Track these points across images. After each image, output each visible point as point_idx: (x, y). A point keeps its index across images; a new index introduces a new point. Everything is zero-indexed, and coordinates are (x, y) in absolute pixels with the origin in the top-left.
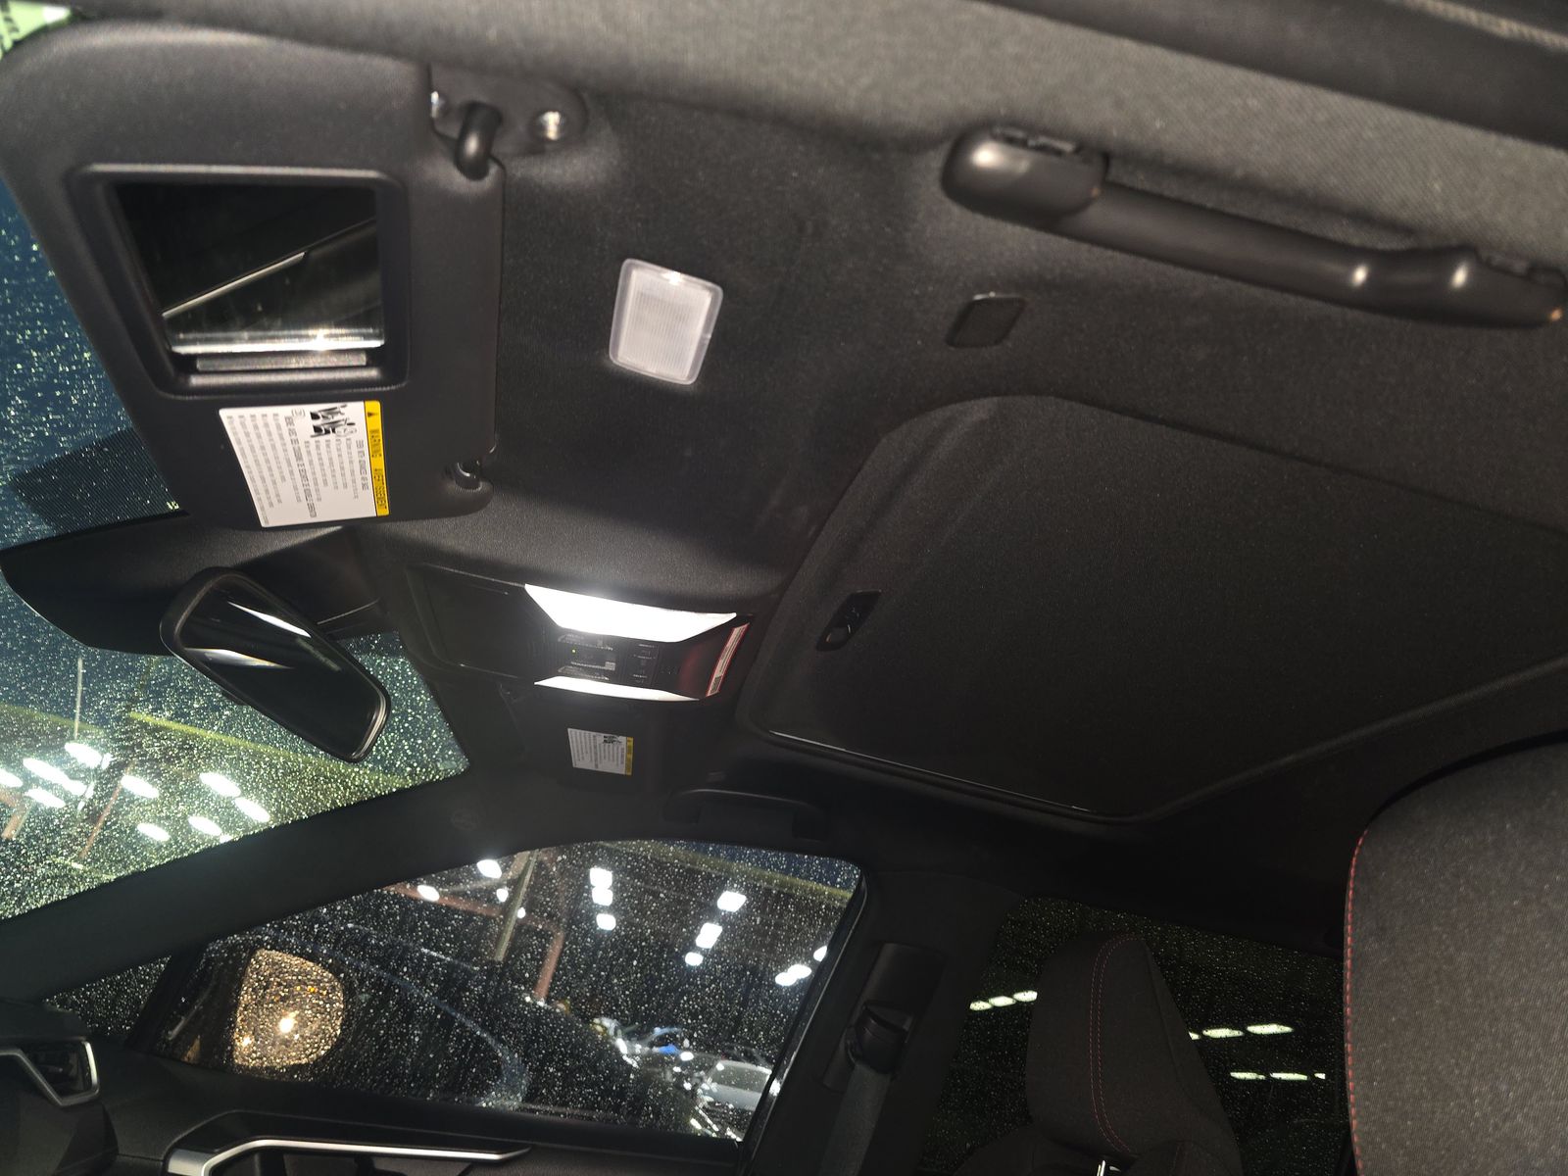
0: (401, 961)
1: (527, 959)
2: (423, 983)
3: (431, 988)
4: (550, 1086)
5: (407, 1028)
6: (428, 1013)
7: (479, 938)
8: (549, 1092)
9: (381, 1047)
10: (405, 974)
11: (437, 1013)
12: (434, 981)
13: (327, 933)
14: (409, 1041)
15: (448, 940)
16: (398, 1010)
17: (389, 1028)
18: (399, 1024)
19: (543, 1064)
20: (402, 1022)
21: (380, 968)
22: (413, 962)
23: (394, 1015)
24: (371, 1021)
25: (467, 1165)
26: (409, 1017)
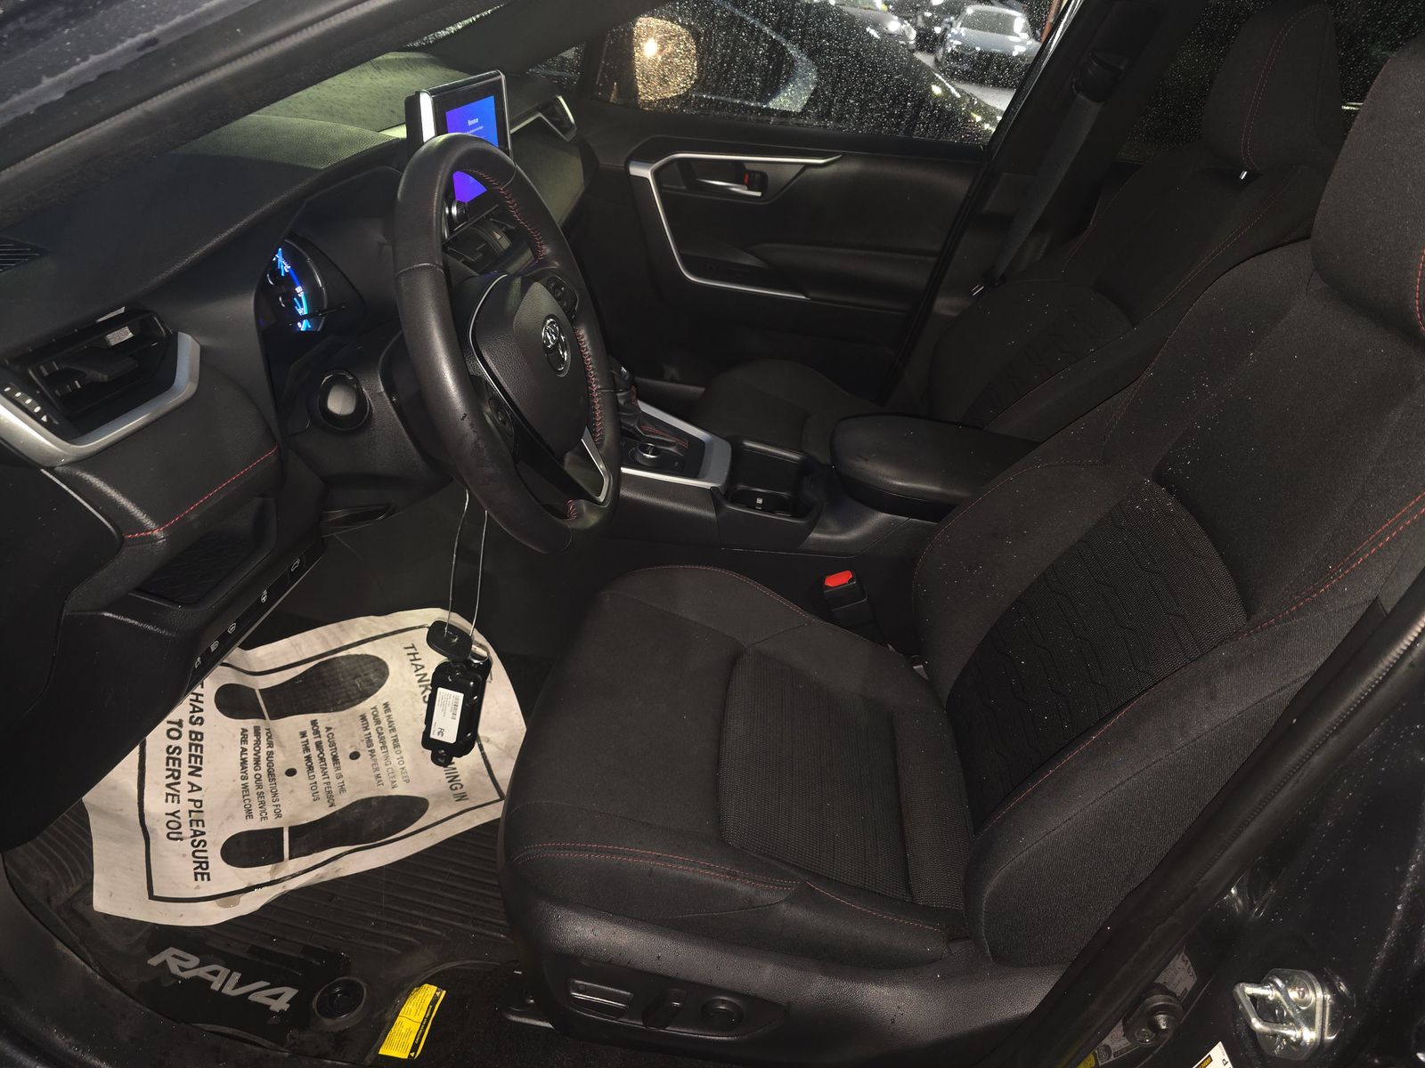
0: (740, 27)
1: (830, 23)
2: (757, 43)
3: (763, 47)
4: (851, 112)
5: (750, 76)
6: (764, 65)
7: (793, 7)
8: (851, 116)
9: (735, 90)
10: (744, 37)
11: (769, 64)
12: (764, 41)
13: (685, 9)
14: (753, 85)
15: (771, 10)
16: (742, 64)
17: (739, 76)
18: (745, 73)
19: (845, 98)
20: (746, 71)
21: (727, 34)
22: (748, 28)
23: (740, 67)
24: (726, 72)
25: (801, 167)
26: (751, 69)
